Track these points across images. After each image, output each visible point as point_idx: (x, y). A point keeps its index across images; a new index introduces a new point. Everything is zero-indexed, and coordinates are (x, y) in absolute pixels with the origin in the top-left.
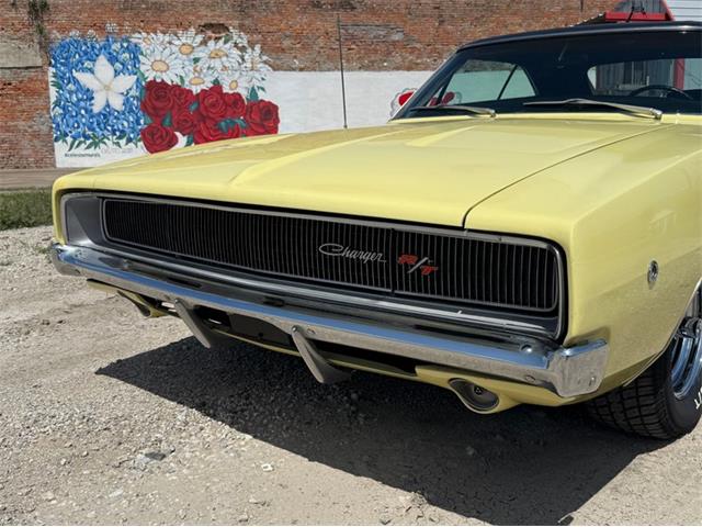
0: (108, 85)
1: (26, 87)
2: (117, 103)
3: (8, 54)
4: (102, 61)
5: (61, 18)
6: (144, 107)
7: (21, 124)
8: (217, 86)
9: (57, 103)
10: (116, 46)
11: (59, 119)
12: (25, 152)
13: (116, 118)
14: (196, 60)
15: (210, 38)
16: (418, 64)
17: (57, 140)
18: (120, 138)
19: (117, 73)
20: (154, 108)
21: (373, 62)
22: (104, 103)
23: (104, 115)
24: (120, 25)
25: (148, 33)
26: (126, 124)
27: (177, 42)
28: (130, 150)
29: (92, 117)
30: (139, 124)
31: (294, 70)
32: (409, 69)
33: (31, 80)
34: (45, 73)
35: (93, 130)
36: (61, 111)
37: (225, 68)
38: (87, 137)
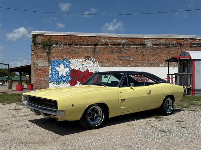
0: (63, 70)
1: (44, 70)
2: (64, 74)
3: (41, 63)
4: (62, 65)
5: (54, 55)
6: (71, 75)
7: (42, 79)
8: (87, 70)
9: (51, 74)
10: (65, 62)
11: (51, 78)
12: (43, 85)
13: (64, 78)
14: (83, 65)
15: (87, 60)
16: (137, 66)
17: (50, 82)
18: (64, 82)
19: (65, 67)
20: (73, 76)
21: (126, 65)
22: (61, 74)
23: (61, 77)
24: (66, 57)
25: (73, 59)
26: (66, 79)
27: (79, 61)
28: (66, 85)
29: (58, 77)
30: (69, 79)
31: (106, 67)
32: (135, 67)
33: (45, 68)
34: (49, 67)
36: (52, 76)
37: (90, 66)
38: (57, 82)
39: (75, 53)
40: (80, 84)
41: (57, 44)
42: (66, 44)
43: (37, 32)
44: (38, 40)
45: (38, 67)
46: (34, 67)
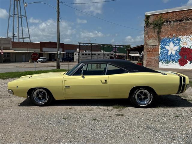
0: (172, 49)
1: (155, 50)
2: (174, 53)
3: (152, 42)
4: (171, 43)
5: (163, 34)
6: (180, 54)
7: (153, 58)
9: (160, 53)
10: (175, 39)
11: (160, 57)
12: (153, 64)
13: (173, 56)
17: (159, 61)
18: (173, 61)
19: (174, 46)
20: (182, 54)
22: (171, 53)
23: (171, 56)
24: (176, 34)
25: (183, 36)
26: (175, 58)
27: (190, 37)
28: (175, 64)
29: (168, 56)
30: (178, 58)
33: (156, 48)
34: (159, 46)
35: (168, 59)
36: (161, 55)
38: (166, 61)
39: (186, 30)
40: (190, 64)
41: (167, 22)
42: (177, 21)
43: (149, 13)
44: (151, 20)
45: (150, 47)
46: (146, 47)
